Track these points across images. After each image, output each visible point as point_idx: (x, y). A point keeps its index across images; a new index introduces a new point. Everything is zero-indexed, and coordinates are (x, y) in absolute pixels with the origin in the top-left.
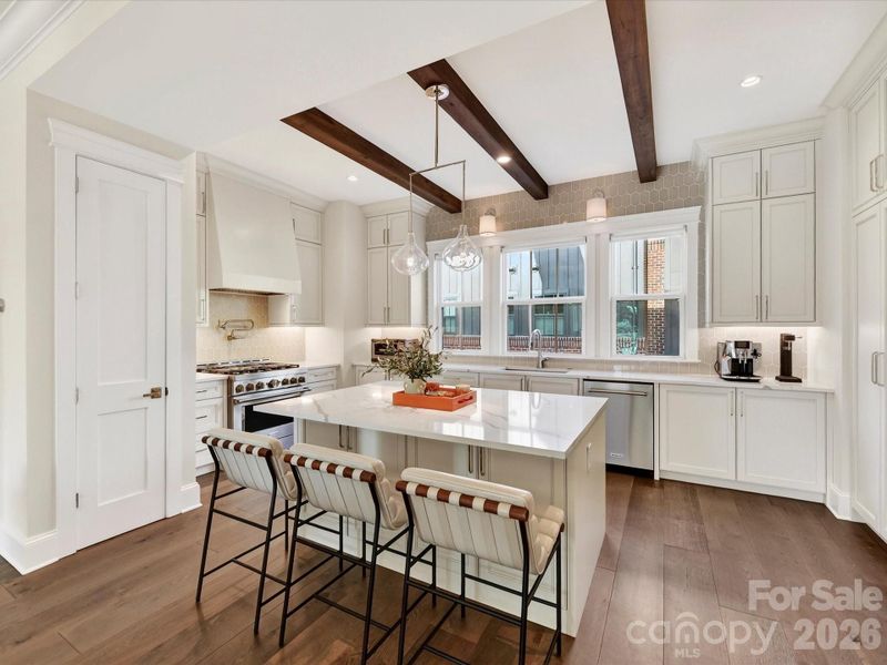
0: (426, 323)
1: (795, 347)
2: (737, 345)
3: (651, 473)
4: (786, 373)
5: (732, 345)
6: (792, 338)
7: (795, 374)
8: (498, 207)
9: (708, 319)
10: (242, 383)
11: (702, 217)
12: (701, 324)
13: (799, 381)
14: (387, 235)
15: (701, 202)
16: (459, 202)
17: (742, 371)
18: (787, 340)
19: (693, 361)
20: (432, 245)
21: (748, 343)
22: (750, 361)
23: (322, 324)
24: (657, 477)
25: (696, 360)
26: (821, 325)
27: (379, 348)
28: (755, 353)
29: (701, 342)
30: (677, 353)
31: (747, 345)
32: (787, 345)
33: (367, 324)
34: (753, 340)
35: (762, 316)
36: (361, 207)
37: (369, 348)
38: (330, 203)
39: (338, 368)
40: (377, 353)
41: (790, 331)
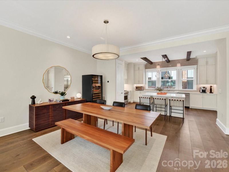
0: (145, 84)
1: (212, 88)
2: (203, 87)
3: (189, 107)
4: (211, 92)
5: (202, 88)
6: (212, 86)
7: (212, 92)
8: (160, 64)
9: (198, 83)
12: (197, 84)
14: (139, 68)
15: (197, 65)
16: (152, 62)
17: (204, 91)
18: (211, 87)
20: (146, 70)
22: (205, 90)
24: (190, 108)
25: (196, 90)
26: (216, 84)
27: (137, 88)
28: (206, 89)
29: (197, 87)
30: (193, 89)
31: (205, 87)
33: (135, 84)
34: (206, 87)
35: (207, 83)
37: (135, 88)
38: (129, 63)
39: (131, 91)
40: (137, 89)
41: (211, 85)
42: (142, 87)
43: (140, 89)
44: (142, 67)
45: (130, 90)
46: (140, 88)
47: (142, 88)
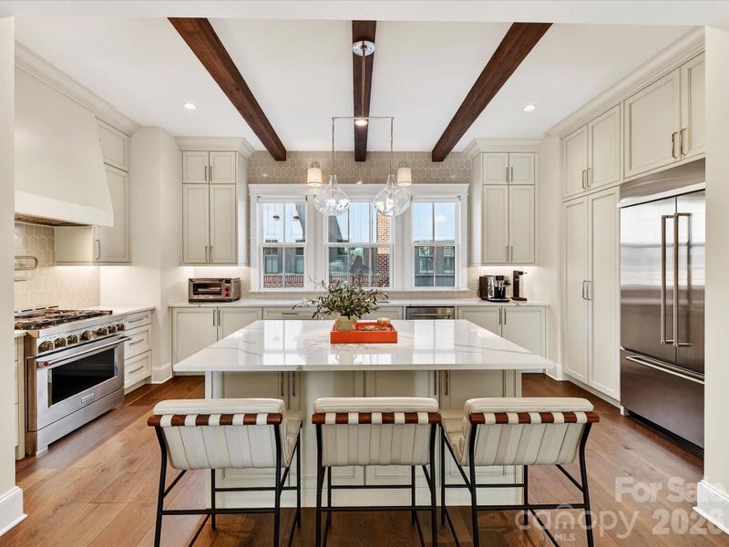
0: (248, 263)
1: (523, 280)
2: (497, 278)
4: (516, 295)
5: (493, 278)
6: (521, 273)
8: (321, 161)
9: (476, 261)
10: (48, 339)
11: (470, 191)
12: (469, 265)
13: (526, 300)
14: (209, 172)
16: (285, 151)
17: (500, 295)
18: (518, 275)
19: (463, 289)
20: (254, 187)
21: (503, 277)
22: (504, 288)
23: (128, 263)
25: (466, 289)
26: (538, 265)
27: (197, 287)
28: (506, 283)
29: (469, 276)
32: (518, 278)
33: (184, 263)
34: (506, 275)
35: (509, 259)
36: (177, 138)
37: (185, 288)
39: (153, 311)
40: (196, 292)
41: (519, 269)
42: (228, 281)
43: (219, 293)
44: (229, 169)
45: (151, 306)
46: (220, 285)
47: (232, 286)
